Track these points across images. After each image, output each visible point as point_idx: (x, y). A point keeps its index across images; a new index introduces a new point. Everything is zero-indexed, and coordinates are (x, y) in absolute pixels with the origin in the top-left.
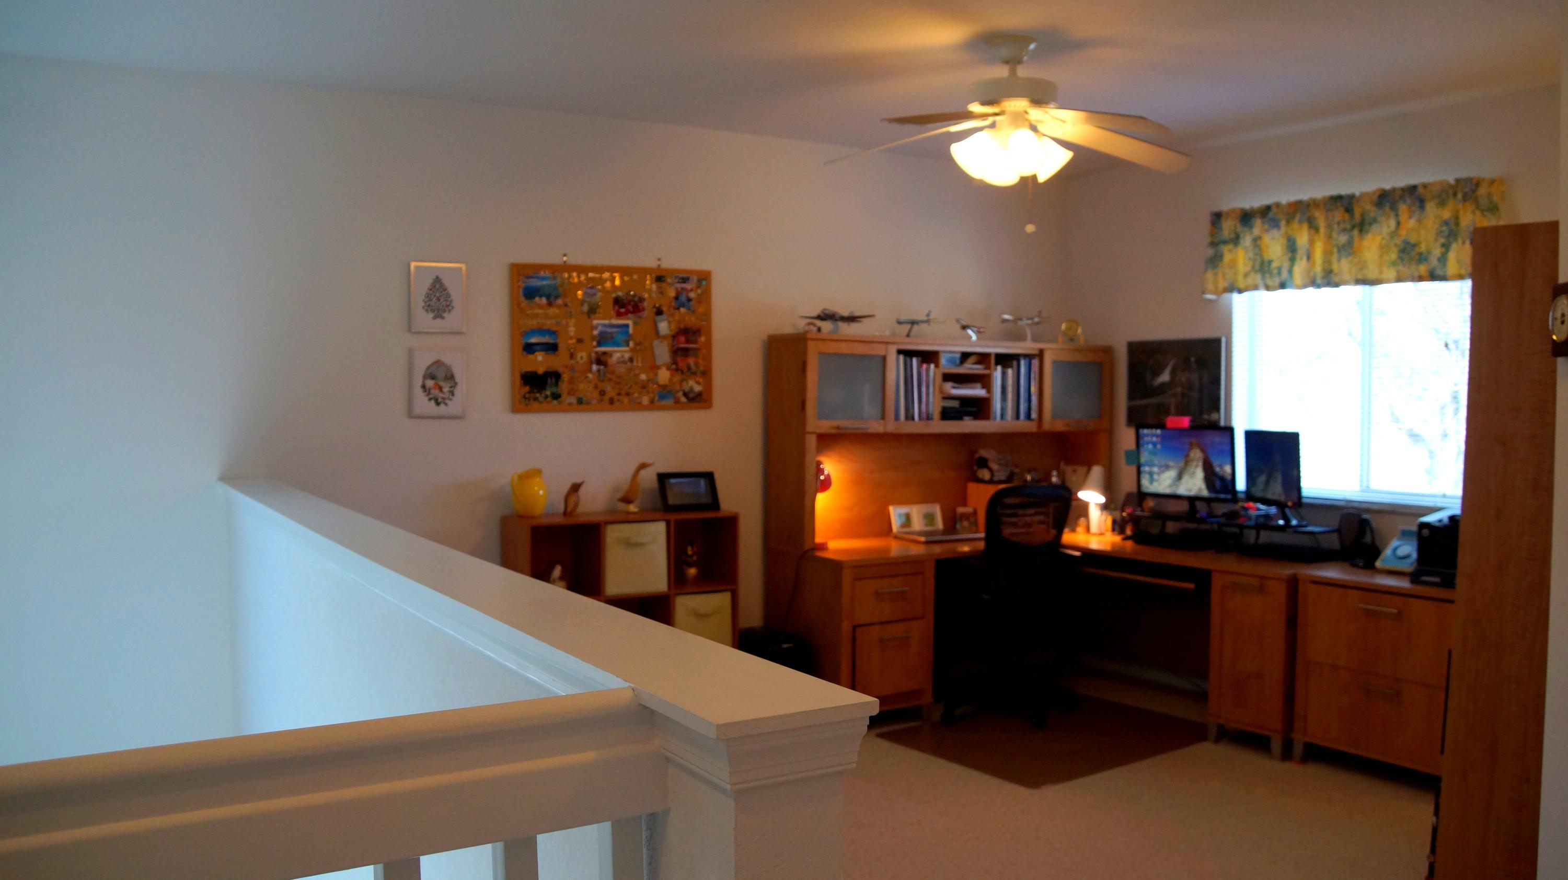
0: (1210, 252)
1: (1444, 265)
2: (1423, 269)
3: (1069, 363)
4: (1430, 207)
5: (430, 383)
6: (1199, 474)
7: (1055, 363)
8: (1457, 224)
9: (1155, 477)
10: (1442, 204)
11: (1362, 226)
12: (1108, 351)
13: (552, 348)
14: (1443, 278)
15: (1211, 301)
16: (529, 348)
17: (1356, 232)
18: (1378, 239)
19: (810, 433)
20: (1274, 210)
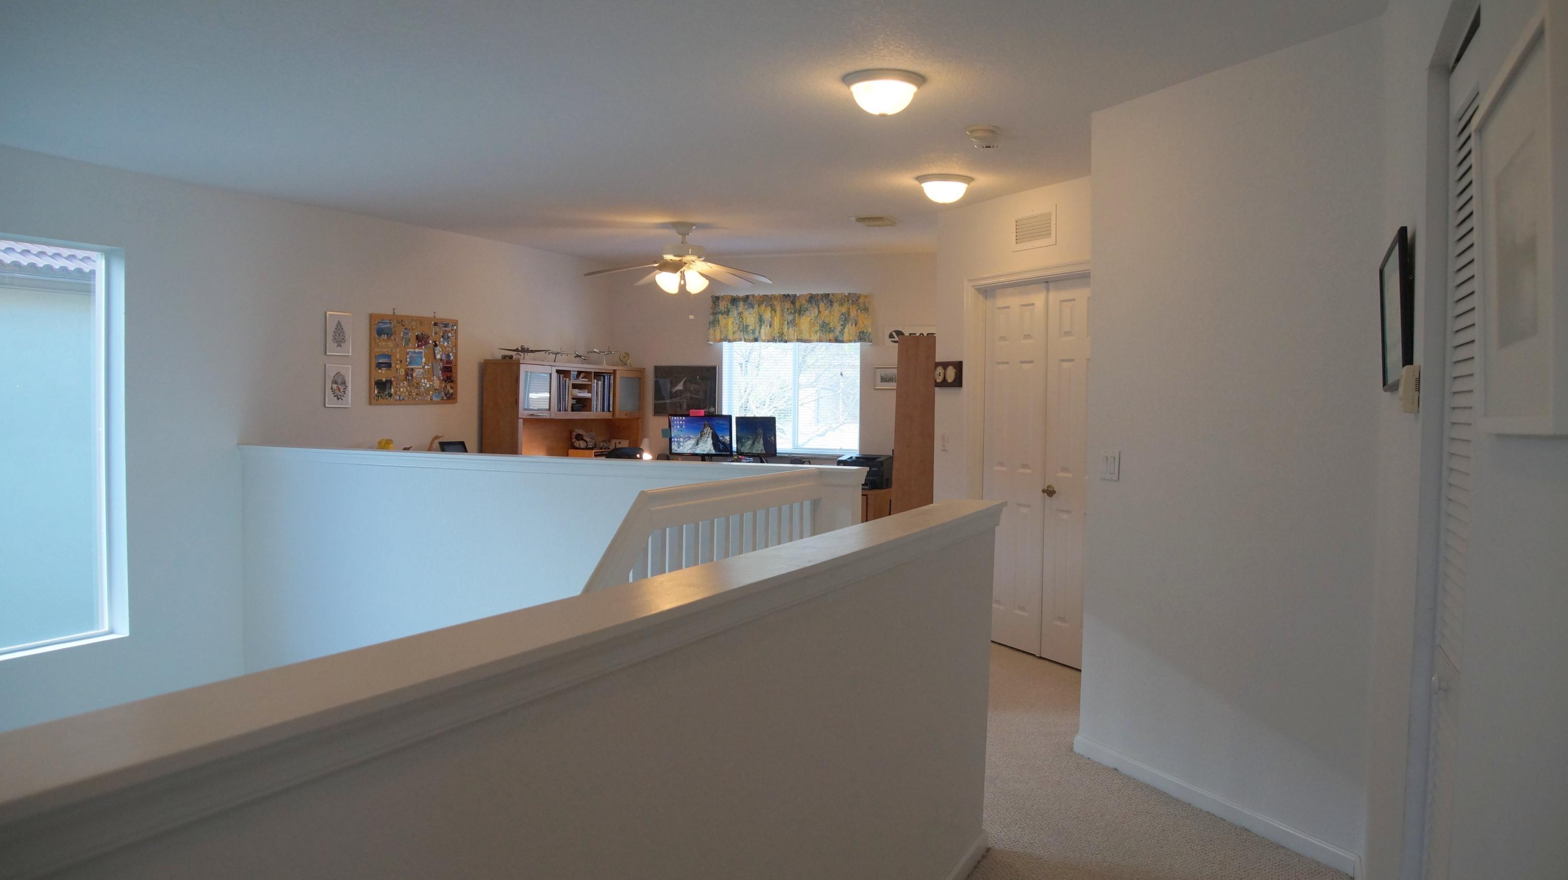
0: (712, 318)
1: (843, 335)
2: (831, 336)
3: (630, 378)
4: (836, 305)
5: (335, 386)
6: (710, 441)
7: (622, 378)
8: (849, 315)
9: (681, 444)
10: (841, 305)
11: (800, 312)
12: (642, 371)
13: (389, 365)
14: (842, 342)
15: (712, 344)
16: (379, 366)
17: (797, 315)
18: (809, 319)
19: (520, 418)
20: (751, 298)
